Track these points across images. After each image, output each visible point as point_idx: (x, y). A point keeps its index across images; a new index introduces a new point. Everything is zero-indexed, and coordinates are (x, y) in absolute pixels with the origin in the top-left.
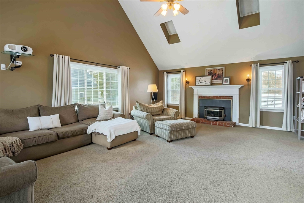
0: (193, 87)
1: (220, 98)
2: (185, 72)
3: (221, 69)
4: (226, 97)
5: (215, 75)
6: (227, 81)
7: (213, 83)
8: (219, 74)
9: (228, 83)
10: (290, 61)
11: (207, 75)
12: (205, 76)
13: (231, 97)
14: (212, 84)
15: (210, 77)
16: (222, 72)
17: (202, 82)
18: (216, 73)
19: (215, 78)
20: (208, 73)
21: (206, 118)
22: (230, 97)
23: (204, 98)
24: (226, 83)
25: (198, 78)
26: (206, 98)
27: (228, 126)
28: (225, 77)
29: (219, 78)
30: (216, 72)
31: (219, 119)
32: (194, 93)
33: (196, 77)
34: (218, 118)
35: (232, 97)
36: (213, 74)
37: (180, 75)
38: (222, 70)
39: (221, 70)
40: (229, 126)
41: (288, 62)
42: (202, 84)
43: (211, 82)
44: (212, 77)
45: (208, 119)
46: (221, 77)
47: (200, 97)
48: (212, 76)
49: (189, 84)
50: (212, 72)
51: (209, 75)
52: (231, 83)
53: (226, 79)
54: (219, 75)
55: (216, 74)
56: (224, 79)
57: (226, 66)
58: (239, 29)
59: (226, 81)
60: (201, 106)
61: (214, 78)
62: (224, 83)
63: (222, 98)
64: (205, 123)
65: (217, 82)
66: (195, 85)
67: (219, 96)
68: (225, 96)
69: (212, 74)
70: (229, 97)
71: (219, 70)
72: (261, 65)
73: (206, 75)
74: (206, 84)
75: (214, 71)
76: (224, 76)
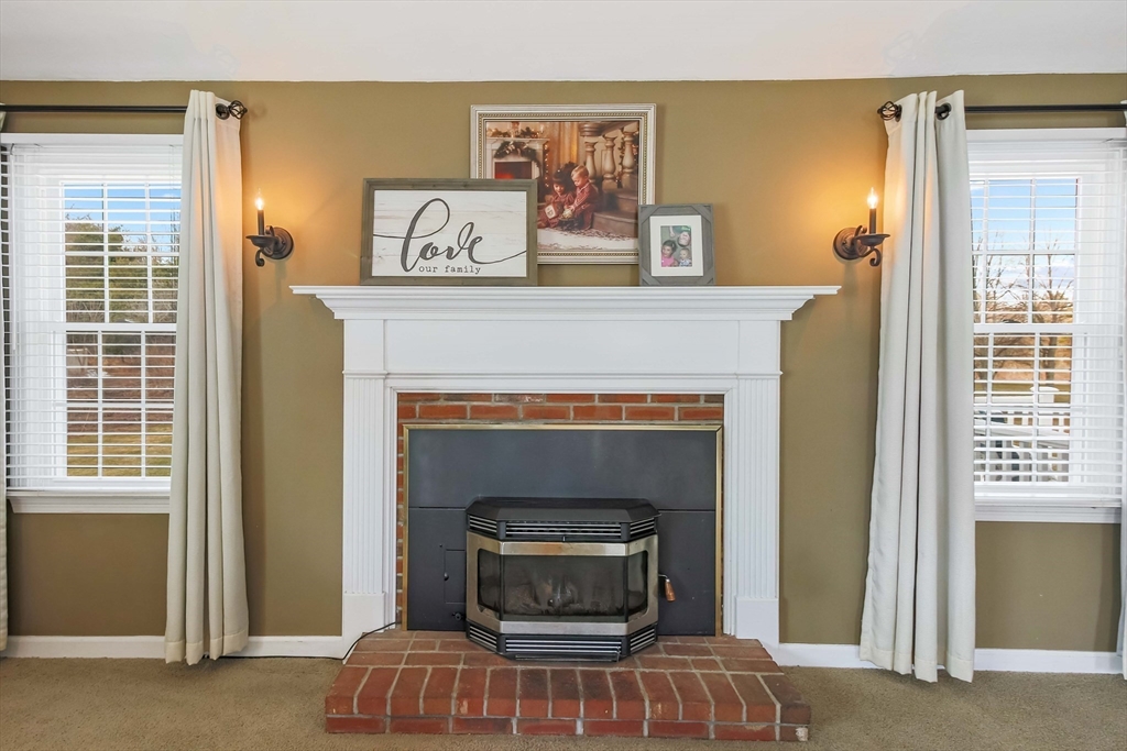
0: (332, 296)
1: (615, 415)
2: (233, 123)
3: (618, 124)
4: (664, 403)
5: (569, 187)
6: (687, 247)
7: (543, 259)
8: (599, 178)
9: (697, 268)
11: (490, 174)
12: (468, 185)
13: (710, 398)
14: (542, 273)
15: (515, 203)
16: (628, 161)
17: (442, 242)
18: (571, 166)
19: (560, 211)
20: (500, 153)
21: (499, 635)
22: (702, 404)
23: (460, 413)
24: (677, 263)
25: (393, 207)
26: (479, 413)
27: (758, 727)
28: (661, 208)
29: (601, 217)
30: (571, 148)
31: (628, 636)
32: (351, 364)
33: (372, 185)
35: (720, 398)
36: (543, 167)
37: (179, 157)
38: (635, 140)
39: (617, 134)
40: (766, 736)
42: (440, 266)
43: (532, 246)
44: (541, 199)
45: (513, 647)
46: (626, 207)
47: (410, 406)
48: (542, 194)
49: (290, 262)
50: (531, 154)
51: (507, 175)
52: (720, 272)
53: (678, 229)
54: (608, 184)
55: (575, 175)
56: (657, 224)
57: (663, 93)
59: (673, 246)
60: (427, 498)
61: (550, 211)
62: (658, 268)
63: (636, 415)
64: (502, 726)
65: (583, 251)
66: (365, 277)
67: (605, 397)
68: (654, 398)
69: (536, 172)
70: (696, 398)
71: (599, 129)
73: (475, 175)
74: (485, 272)
75: (553, 146)
76: (648, 196)
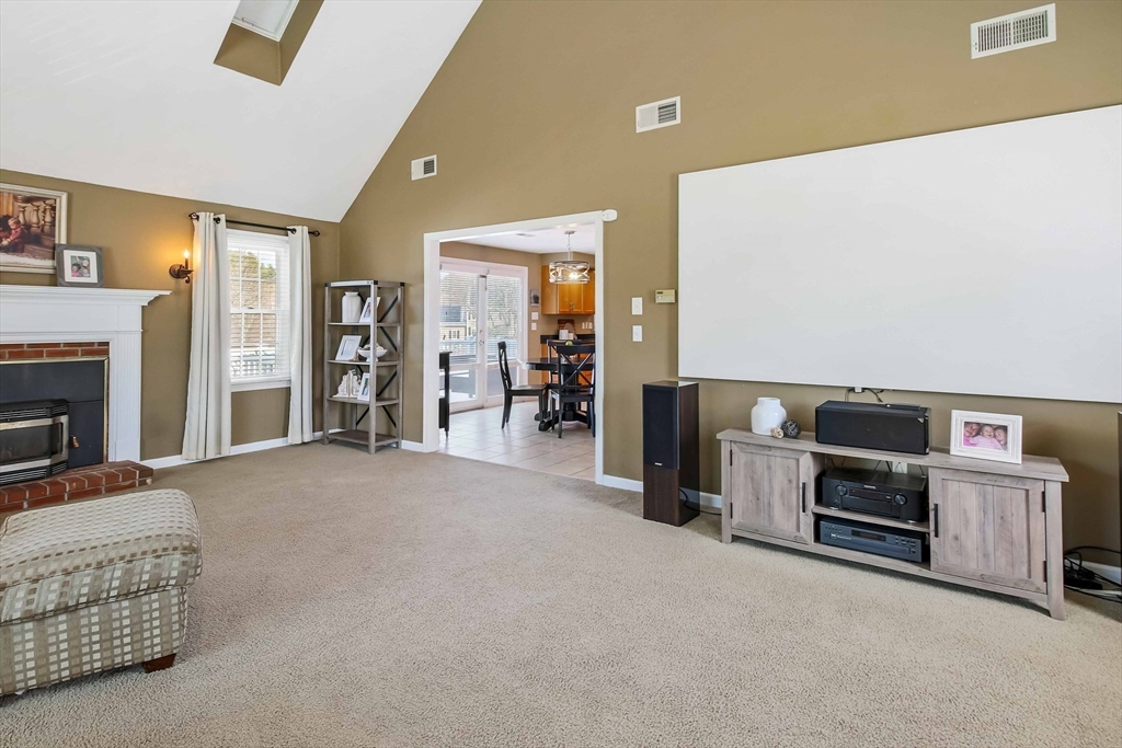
1: (40, 355)
3: (44, 199)
4: (72, 348)
5: (6, 228)
6: (87, 268)
8: (28, 226)
9: (94, 278)
10: (306, 229)
13: (100, 344)
16: (48, 219)
18: (8, 217)
19: (2, 240)
22: (96, 347)
24: (81, 276)
28: (72, 246)
29: (28, 247)
30: (8, 207)
31: (51, 466)
34: (46, 462)
35: (107, 344)
38: (53, 209)
39: (41, 204)
41: (298, 228)
46: (47, 243)
52: (106, 280)
53: (81, 258)
54: (35, 230)
55: (11, 222)
56: (68, 254)
57: (74, 189)
58: (215, 62)
59: (79, 267)
63: (53, 354)
65: (18, 265)
67: (30, 346)
68: (67, 345)
70: (88, 348)
71: (29, 200)
72: (231, 223)
76: (61, 237)
